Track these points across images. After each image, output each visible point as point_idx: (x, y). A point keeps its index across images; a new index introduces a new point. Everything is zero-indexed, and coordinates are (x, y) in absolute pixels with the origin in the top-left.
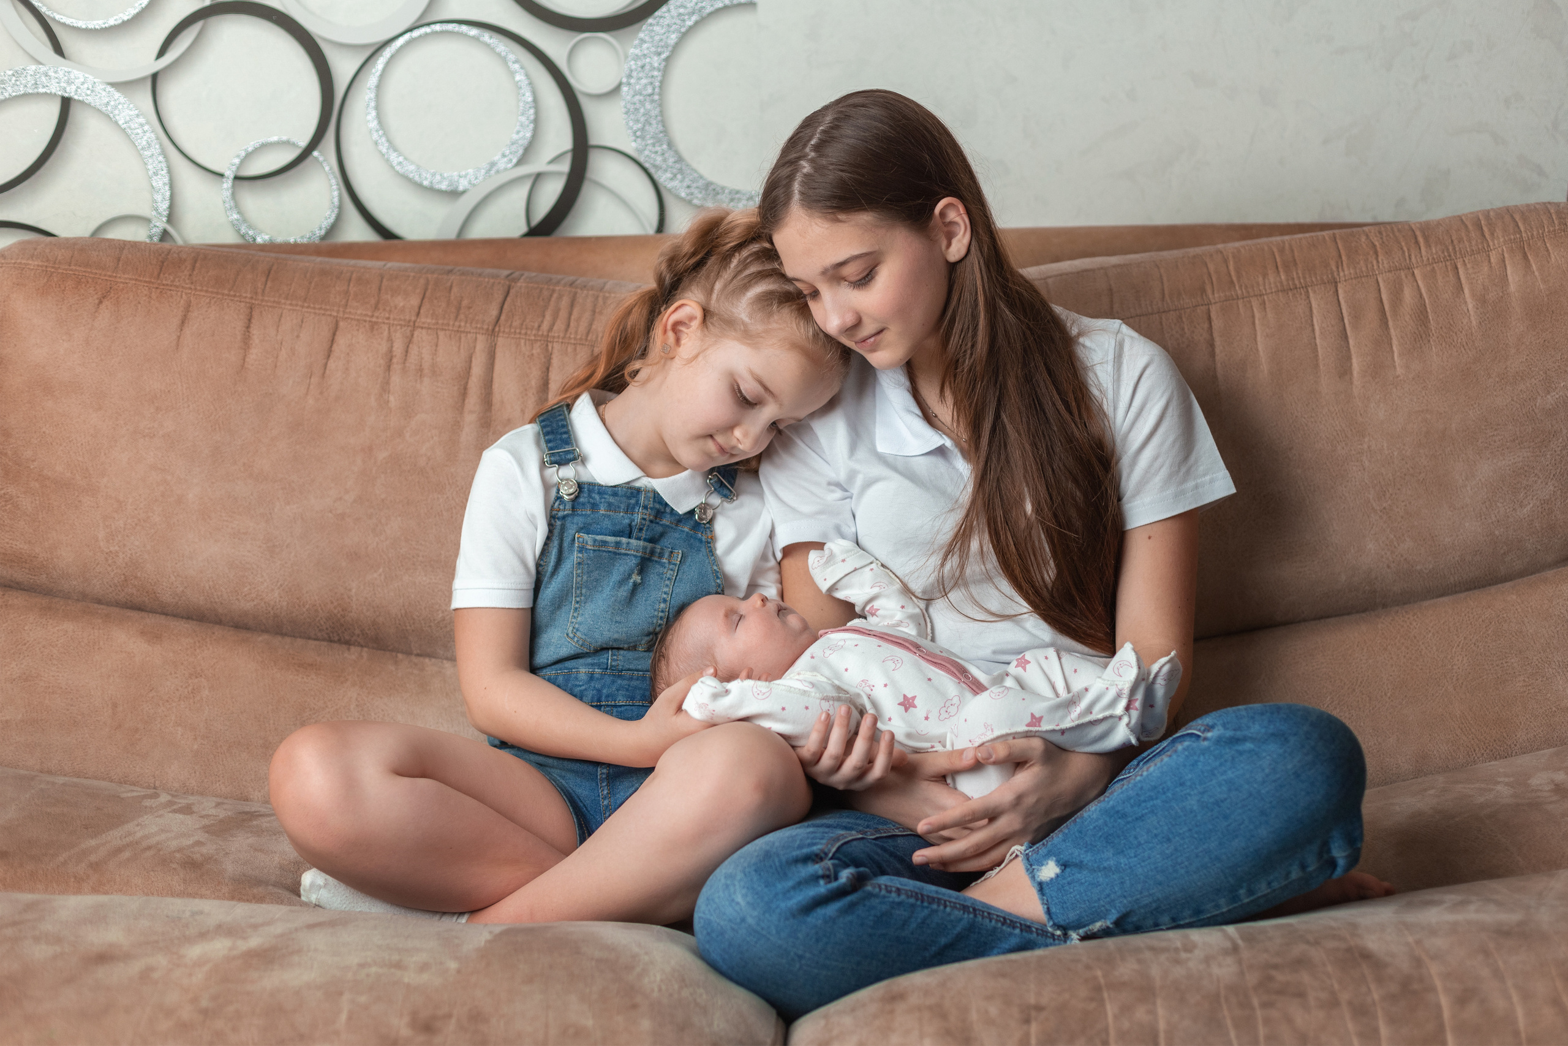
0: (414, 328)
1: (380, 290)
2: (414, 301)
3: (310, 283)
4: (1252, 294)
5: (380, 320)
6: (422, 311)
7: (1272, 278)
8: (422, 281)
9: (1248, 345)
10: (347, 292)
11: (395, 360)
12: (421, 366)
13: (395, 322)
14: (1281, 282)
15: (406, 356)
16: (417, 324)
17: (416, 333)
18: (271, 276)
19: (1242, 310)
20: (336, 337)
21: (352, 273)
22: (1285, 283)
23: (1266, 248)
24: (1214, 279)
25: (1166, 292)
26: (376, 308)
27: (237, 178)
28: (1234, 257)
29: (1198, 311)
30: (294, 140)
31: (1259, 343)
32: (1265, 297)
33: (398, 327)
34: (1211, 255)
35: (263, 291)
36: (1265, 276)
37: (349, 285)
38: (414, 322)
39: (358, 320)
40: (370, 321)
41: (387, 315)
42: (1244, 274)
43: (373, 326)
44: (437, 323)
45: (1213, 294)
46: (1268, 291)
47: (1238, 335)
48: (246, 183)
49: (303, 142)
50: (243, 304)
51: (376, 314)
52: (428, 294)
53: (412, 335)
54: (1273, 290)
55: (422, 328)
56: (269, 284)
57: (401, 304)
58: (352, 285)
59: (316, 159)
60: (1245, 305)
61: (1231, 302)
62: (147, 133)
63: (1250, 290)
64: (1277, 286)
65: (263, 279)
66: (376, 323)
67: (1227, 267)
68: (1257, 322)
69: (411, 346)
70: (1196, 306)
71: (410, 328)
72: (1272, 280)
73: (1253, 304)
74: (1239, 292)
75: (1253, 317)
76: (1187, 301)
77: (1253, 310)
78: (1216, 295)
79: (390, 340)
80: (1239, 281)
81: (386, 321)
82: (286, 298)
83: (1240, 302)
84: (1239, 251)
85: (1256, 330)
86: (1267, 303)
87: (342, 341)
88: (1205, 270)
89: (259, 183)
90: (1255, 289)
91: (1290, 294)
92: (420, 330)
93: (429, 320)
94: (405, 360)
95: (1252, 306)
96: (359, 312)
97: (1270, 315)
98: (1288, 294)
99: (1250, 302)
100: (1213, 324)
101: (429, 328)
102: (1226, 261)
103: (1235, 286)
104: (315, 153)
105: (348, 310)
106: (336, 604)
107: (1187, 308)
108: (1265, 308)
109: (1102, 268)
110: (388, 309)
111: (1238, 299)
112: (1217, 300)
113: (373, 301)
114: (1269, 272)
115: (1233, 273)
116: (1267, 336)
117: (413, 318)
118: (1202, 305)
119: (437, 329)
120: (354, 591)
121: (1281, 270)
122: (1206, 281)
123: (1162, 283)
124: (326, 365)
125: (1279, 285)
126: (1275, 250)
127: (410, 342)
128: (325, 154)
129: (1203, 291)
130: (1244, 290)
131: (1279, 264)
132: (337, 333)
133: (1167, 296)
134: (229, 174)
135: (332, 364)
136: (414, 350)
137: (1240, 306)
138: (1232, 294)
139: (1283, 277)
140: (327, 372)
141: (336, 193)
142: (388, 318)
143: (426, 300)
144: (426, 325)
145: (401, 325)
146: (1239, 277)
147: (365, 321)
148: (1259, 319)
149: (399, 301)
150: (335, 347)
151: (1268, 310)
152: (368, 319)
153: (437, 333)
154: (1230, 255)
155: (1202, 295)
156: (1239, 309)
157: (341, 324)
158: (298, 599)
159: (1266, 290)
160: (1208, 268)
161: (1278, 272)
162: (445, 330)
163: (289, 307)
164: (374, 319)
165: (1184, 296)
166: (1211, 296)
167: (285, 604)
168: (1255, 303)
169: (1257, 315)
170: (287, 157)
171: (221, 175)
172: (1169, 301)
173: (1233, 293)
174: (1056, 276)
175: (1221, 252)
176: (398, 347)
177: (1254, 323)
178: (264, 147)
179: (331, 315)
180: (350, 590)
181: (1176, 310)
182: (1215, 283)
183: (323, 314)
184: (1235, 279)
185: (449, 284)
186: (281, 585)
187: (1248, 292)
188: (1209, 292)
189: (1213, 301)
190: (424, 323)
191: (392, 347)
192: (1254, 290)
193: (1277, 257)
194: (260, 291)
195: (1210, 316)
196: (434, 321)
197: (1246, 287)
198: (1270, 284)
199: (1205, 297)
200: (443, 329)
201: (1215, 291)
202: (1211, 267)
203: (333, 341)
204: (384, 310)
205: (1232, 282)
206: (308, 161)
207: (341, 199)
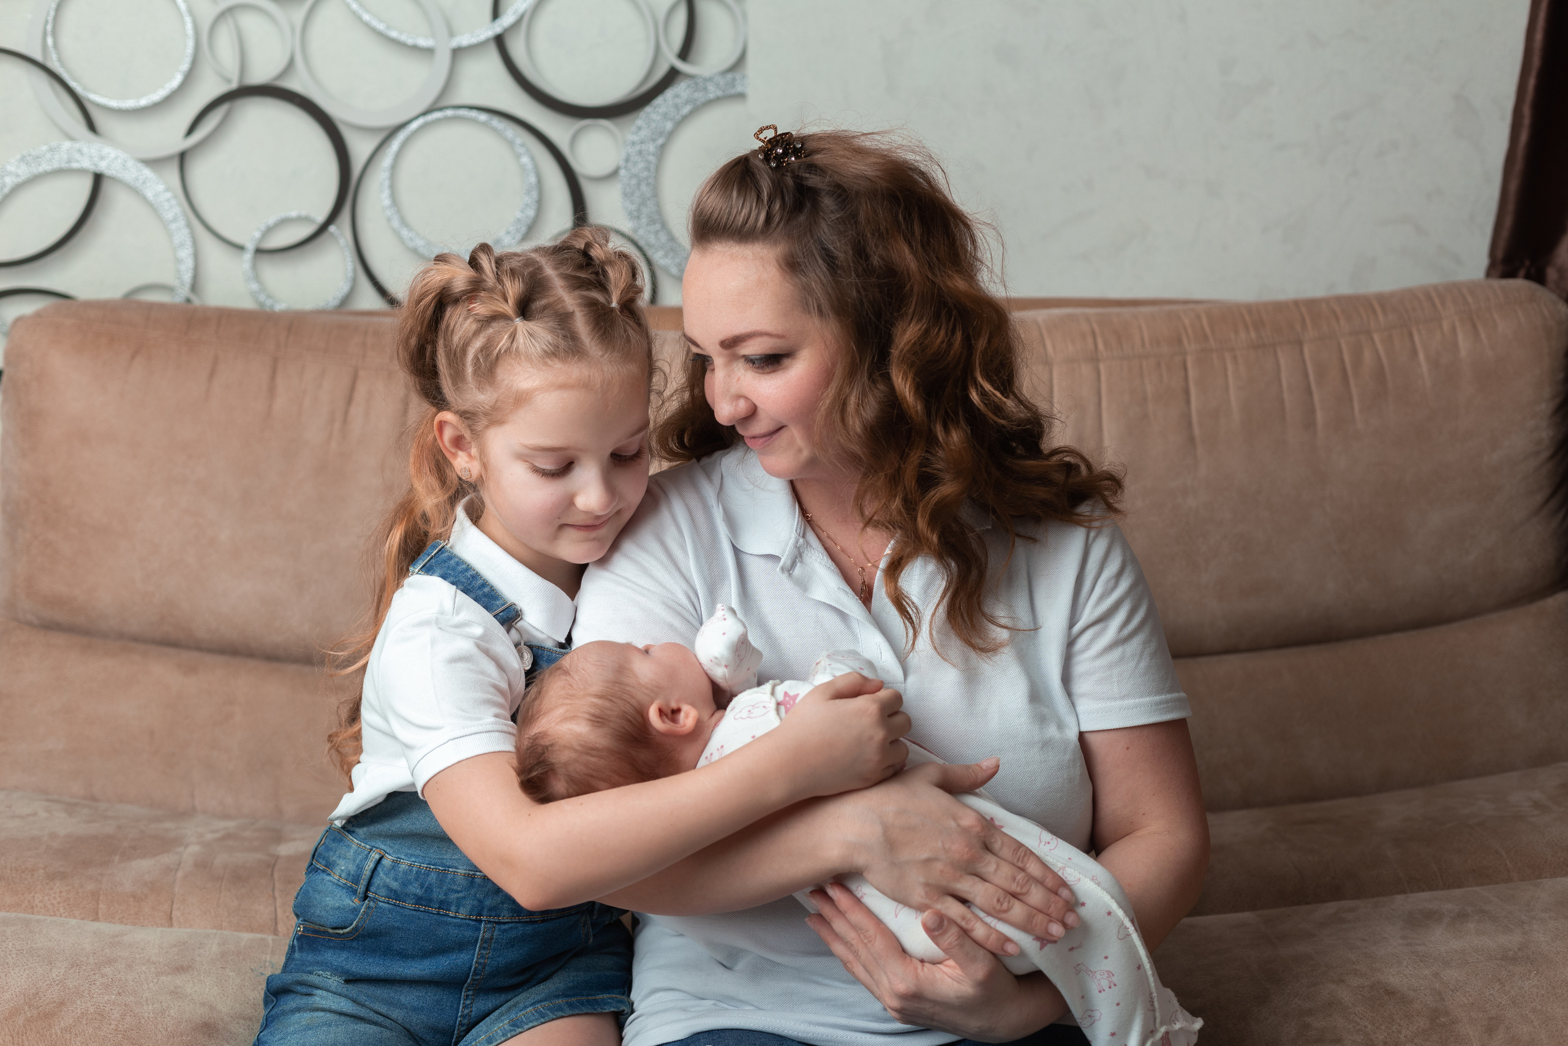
3: (330, 336)
4: (1225, 347)
9: (1221, 396)
10: (364, 345)
14: (1251, 339)
18: (293, 331)
19: (1215, 363)
20: (356, 385)
21: (368, 326)
22: (1255, 340)
24: (1190, 332)
25: (1146, 340)
27: (259, 251)
28: (1207, 314)
30: (312, 215)
31: (1231, 394)
32: (1237, 352)
35: (286, 344)
37: (366, 337)
39: (376, 369)
40: (387, 369)
43: (390, 374)
45: (1189, 345)
46: (1240, 346)
48: (265, 258)
49: (321, 217)
50: (266, 356)
56: (292, 338)
58: (368, 337)
59: (332, 234)
60: (1219, 358)
61: (1206, 353)
62: (173, 208)
64: (1247, 342)
65: (286, 334)
66: (393, 371)
67: (1201, 322)
68: (1229, 374)
73: (1226, 357)
75: (1226, 369)
77: (1225, 363)
82: (308, 350)
85: (1228, 382)
86: (1238, 357)
87: (361, 388)
88: (1180, 323)
89: (278, 256)
90: (1228, 343)
91: (1259, 351)
95: (1224, 359)
96: (377, 361)
97: (1242, 369)
98: (1257, 350)
99: (1223, 355)
100: (1189, 373)
102: (1199, 317)
103: (1209, 340)
104: (332, 228)
108: (1237, 362)
111: (1212, 351)
112: (1193, 351)
116: (1239, 388)
123: (1142, 331)
124: (347, 411)
125: (1249, 341)
128: (341, 231)
132: (357, 380)
133: (1147, 343)
134: (250, 246)
135: (352, 411)
137: (1214, 358)
138: (1206, 346)
140: (349, 417)
141: (350, 267)
147: (383, 370)
148: (1232, 372)
150: (355, 394)
151: (1240, 363)
156: (1213, 361)
157: (361, 372)
163: (311, 358)
164: (391, 368)
165: (1163, 345)
166: (1187, 347)
168: (1228, 357)
169: (1230, 368)
170: (304, 231)
171: (240, 248)
178: (284, 222)
179: (349, 366)
182: (1191, 335)
183: (344, 364)
188: (1185, 343)
189: (1189, 351)
192: (1227, 345)
194: (283, 344)
195: (1186, 366)
198: (1241, 340)
199: (1182, 347)
201: (1191, 343)
202: (1186, 321)
203: (353, 389)
206: (324, 237)
207: (355, 271)
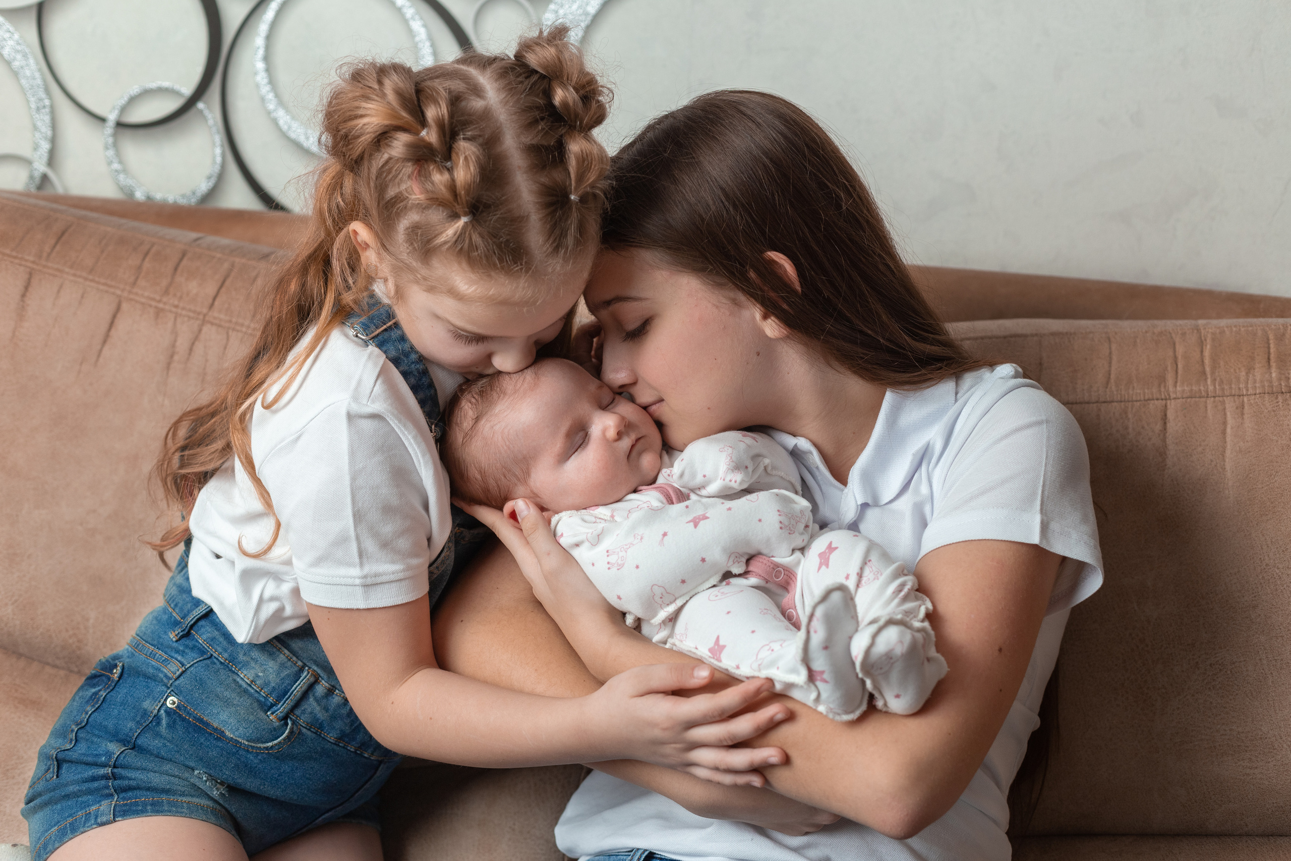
0: (204, 322)
1: (176, 269)
2: (210, 289)
3: (102, 252)
4: (1227, 393)
5: (167, 307)
6: (216, 303)
7: (1258, 374)
8: (226, 265)
9: (1212, 461)
10: (140, 268)
11: (176, 358)
12: (204, 369)
13: (184, 312)
14: (1271, 382)
15: (190, 354)
16: (207, 318)
17: (205, 329)
18: (64, 238)
19: (1210, 413)
20: (116, 321)
21: (153, 245)
22: (1275, 384)
23: (1260, 333)
24: (1180, 366)
25: (1113, 376)
26: (166, 292)
27: (121, 125)
28: (1213, 340)
29: (1151, 405)
30: (177, 87)
31: (1227, 460)
32: (1245, 399)
33: (186, 319)
34: (1184, 334)
35: (49, 255)
36: (1250, 369)
37: (144, 259)
38: (205, 315)
39: (143, 304)
40: (156, 307)
41: (176, 303)
42: (1222, 363)
43: (159, 312)
44: (230, 321)
45: (1175, 386)
46: (1251, 391)
47: (1200, 445)
48: (128, 132)
49: (187, 90)
50: (22, 269)
51: (165, 299)
52: (228, 283)
53: (200, 331)
54: (1258, 392)
55: (212, 324)
56: (58, 248)
57: (195, 291)
58: (147, 260)
59: (201, 112)
60: (1216, 407)
61: (1197, 399)
62: (32, 67)
63: (1226, 387)
64: (1263, 386)
65: (53, 241)
66: (162, 310)
67: (1202, 352)
68: (1229, 430)
69: (197, 343)
70: (1149, 400)
71: (198, 322)
72: (1258, 378)
73: (1227, 406)
74: (1211, 388)
75: (1225, 423)
76: (1138, 391)
77: (1225, 414)
78: (1179, 388)
79: (175, 333)
80: (1213, 373)
81: (174, 310)
82: (71, 267)
83: (1210, 401)
84: (1222, 332)
85: (1225, 442)
86: (1246, 407)
87: (122, 325)
88: (1171, 353)
89: (142, 132)
90: (1233, 386)
91: (1280, 398)
92: (209, 326)
93: (222, 316)
94: (188, 359)
95: (1225, 409)
96: (146, 294)
97: (1248, 424)
98: (1277, 398)
99: (1223, 403)
100: (1168, 425)
101: (219, 326)
102: (1201, 344)
103: (1206, 379)
104: (200, 105)
105: (135, 290)
106: (71, 632)
107: (1136, 401)
108: (1243, 414)
109: (1036, 335)
110: (179, 294)
111: (1207, 397)
112: (1179, 395)
113: (164, 283)
114: (1257, 366)
115: (1207, 361)
116: (1240, 451)
117: (205, 311)
118: (1157, 399)
119: (229, 328)
120: (91, 621)
121: (1273, 364)
122: (1169, 368)
123: (1110, 363)
124: (100, 351)
125: (1266, 384)
126: (1271, 337)
127: (196, 338)
128: (210, 108)
129: (1162, 379)
130: (1217, 387)
131: (1272, 356)
132: (119, 316)
133: (1112, 381)
134: (112, 117)
135: (106, 351)
136: (199, 348)
137: (1209, 407)
138: (1200, 390)
139: (1274, 375)
140: (101, 360)
141: (218, 151)
142: (176, 307)
143: (223, 290)
144: (217, 322)
145: (189, 317)
146: (1214, 368)
147: (150, 306)
148: (1232, 428)
149: (193, 286)
150: (113, 332)
151: (1246, 416)
152: (153, 303)
153: (228, 333)
154: (1209, 336)
155: (1159, 386)
156: (1206, 410)
157: (125, 306)
158: (32, 619)
159: (1247, 390)
160: (1175, 351)
161: (1269, 366)
162: (238, 331)
163: (72, 278)
164: (161, 305)
165: (1135, 385)
166: (1171, 389)
167: (18, 622)
168: (1230, 405)
169: (1230, 421)
170: (169, 106)
171: (102, 120)
172: (1114, 388)
173: (1202, 388)
174: (976, 339)
175: (1198, 330)
176: (182, 344)
177: (1224, 432)
178: (146, 93)
179: (114, 294)
180: (88, 620)
181: (1121, 402)
182: (1180, 372)
183: (107, 292)
184: (1208, 369)
185: (254, 274)
186: (16, 601)
187: (1223, 390)
188: (1170, 382)
189: (1173, 396)
190: (215, 318)
191: (175, 341)
192: (1231, 388)
193: (1272, 346)
194: (45, 255)
195: (1166, 415)
196: (227, 318)
197: (1221, 382)
198: (1255, 382)
199: (1163, 390)
200: (234, 330)
201: (1178, 384)
202: (1180, 350)
203: (112, 324)
204: (175, 295)
205: (1204, 373)
206: (191, 113)
207: (223, 156)
